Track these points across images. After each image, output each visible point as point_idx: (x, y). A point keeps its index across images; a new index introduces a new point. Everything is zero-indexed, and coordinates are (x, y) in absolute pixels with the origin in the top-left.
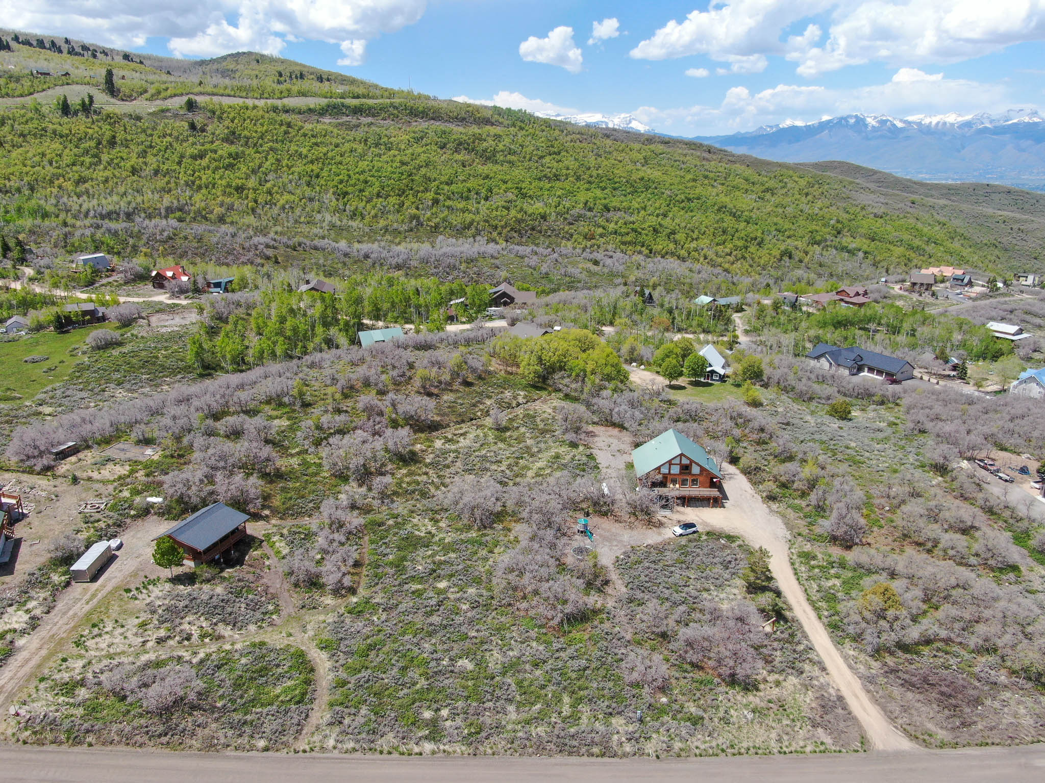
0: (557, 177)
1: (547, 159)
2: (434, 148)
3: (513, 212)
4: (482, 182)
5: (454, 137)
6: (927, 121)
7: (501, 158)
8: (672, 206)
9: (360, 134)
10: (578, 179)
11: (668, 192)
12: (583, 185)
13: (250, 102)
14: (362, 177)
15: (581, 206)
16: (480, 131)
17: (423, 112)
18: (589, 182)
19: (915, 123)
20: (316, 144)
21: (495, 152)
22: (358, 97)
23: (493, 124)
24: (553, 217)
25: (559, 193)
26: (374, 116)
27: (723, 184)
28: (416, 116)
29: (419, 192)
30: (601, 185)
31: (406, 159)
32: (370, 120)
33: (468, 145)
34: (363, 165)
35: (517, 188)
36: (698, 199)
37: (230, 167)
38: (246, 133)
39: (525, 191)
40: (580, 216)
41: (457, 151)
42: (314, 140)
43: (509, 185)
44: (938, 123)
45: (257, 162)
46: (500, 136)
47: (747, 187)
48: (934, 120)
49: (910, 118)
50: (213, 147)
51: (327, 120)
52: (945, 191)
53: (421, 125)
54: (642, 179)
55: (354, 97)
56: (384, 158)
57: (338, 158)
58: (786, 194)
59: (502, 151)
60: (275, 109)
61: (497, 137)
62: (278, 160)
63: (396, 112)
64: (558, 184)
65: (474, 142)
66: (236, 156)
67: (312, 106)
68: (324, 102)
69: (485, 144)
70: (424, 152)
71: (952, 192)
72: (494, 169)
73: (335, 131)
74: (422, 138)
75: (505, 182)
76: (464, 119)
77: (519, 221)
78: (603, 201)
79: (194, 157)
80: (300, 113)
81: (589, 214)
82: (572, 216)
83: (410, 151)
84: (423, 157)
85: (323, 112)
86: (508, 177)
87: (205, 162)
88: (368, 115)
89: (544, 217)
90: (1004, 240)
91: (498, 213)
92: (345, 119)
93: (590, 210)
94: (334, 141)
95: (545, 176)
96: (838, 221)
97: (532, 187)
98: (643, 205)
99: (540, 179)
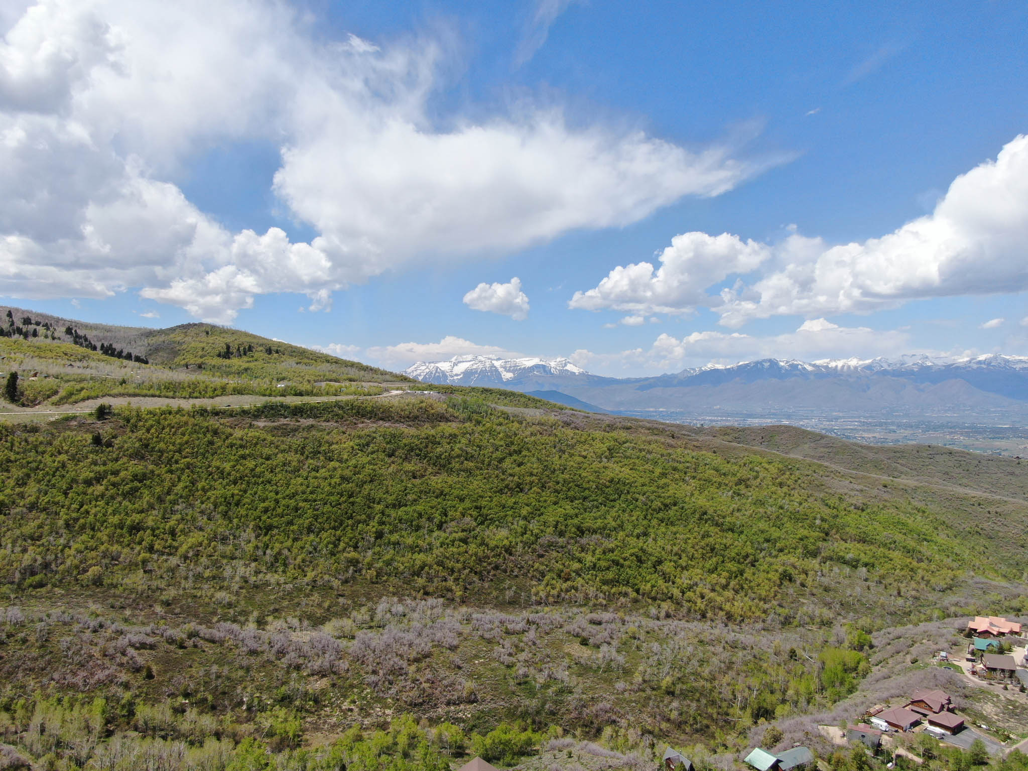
0: (520, 488)
1: (507, 463)
2: (382, 456)
3: (472, 548)
4: (434, 502)
5: (404, 441)
6: (833, 364)
7: (457, 466)
8: (649, 517)
9: (296, 441)
10: (543, 487)
11: (642, 498)
12: (548, 496)
13: (175, 404)
14: (292, 503)
15: (551, 529)
16: (433, 432)
17: (371, 412)
18: (556, 491)
19: (823, 367)
20: (244, 457)
21: (450, 459)
22: (301, 394)
23: (447, 420)
24: (520, 547)
25: (524, 512)
26: (315, 417)
27: (694, 478)
28: (363, 416)
29: (359, 522)
30: (570, 494)
31: (347, 473)
32: (310, 421)
33: (420, 450)
34: (297, 482)
35: (476, 507)
36: (675, 505)
37: (132, 494)
38: (162, 445)
39: (484, 511)
40: (551, 545)
41: (406, 459)
42: (241, 452)
43: (467, 504)
44: (843, 366)
45: (167, 484)
46: (455, 436)
47: (719, 480)
48: (840, 364)
49: (818, 362)
50: (116, 466)
51: (261, 423)
52: (892, 454)
53: (369, 427)
54: (611, 481)
55: (296, 395)
56: (323, 472)
57: (268, 476)
58: (759, 486)
59: (458, 456)
60: (203, 412)
61: (453, 437)
62: (193, 483)
63: (341, 412)
64: (522, 498)
65: (427, 447)
66: (140, 478)
67: (246, 407)
68: (259, 401)
69: (439, 450)
70: (370, 463)
71: (898, 455)
72: (450, 480)
73: (269, 438)
74: (368, 445)
75: (462, 500)
76: (416, 417)
77: (480, 561)
78: (576, 521)
79: (88, 483)
80: (231, 416)
81: (562, 541)
82: (541, 546)
83: (354, 462)
84: (368, 469)
85: (258, 413)
86: (465, 492)
87: (99, 489)
88: (309, 417)
89: (509, 550)
90: (985, 525)
91: (455, 550)
92: (283, 421)
93: (561, 534)
94: (266, 451)
95: (507, 486)
96: (823, 520)
97: (493, 504)
98: (619, 522)
99: (501, 491)
